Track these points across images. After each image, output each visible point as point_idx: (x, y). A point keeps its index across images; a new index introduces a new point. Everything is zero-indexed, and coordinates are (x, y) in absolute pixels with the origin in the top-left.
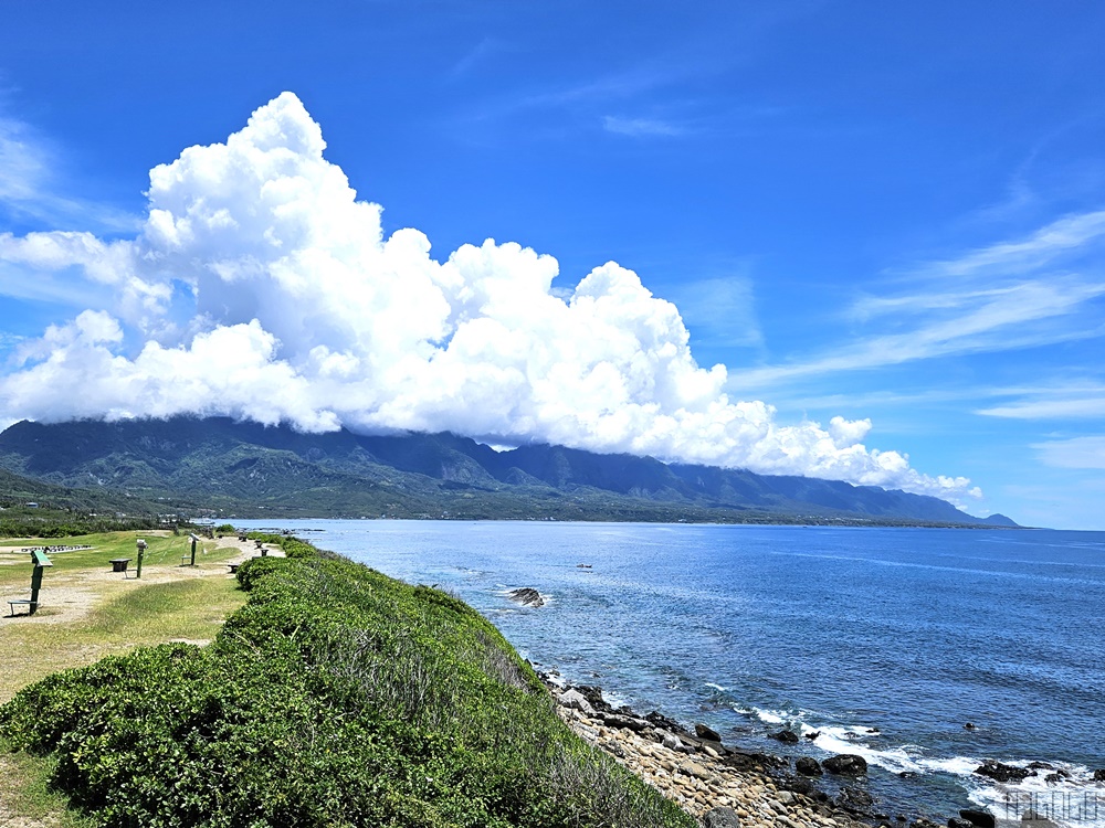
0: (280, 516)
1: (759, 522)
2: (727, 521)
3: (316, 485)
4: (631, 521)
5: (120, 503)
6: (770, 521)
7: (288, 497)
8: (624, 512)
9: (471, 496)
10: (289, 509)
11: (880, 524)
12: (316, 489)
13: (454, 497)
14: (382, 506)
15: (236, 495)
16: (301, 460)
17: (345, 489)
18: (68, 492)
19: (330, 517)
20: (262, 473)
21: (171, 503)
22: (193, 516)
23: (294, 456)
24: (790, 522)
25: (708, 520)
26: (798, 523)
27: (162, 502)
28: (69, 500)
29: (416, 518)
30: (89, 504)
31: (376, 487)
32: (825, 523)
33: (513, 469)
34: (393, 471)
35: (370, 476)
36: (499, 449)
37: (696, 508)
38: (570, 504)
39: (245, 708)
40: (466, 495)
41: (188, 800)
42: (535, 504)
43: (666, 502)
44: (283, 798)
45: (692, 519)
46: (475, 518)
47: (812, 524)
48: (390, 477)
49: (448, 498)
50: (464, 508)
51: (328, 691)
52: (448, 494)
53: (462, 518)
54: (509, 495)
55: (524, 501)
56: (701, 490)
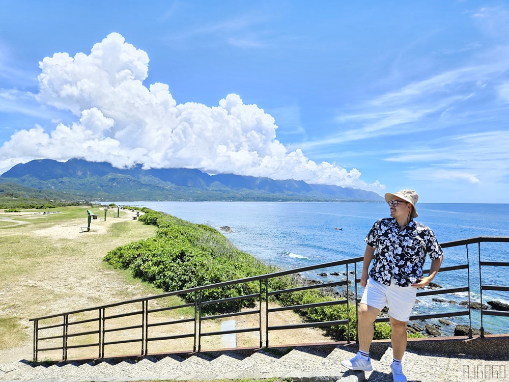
0: (126, 201)
1: (309, 201)
2: (296, 201)
3: (140, 189)
4: (261, 201)
5: (62, 196)
6: (312, 201)
7: (129, 193)
8: (258, 198)
9: (200, 192)
10: (129, 198)
11: (352, 201)
12: (139, 190)
13: (194, 193)
14: (166, 196)
15: (108, 192)
16: (133, 179)
17: (151, 190)
18: (40, 192)
19: (146, 201)
20: (118, 184)
21: (82, 196)
22: (91, 201)
23: (131, 177)
24: (320, 201)
25: (290, 200)
26: (322, 201)
27: (79, 195)
28: (41, 194)
29: (179, 201)
30: (49, 196)
31: (163, 189)
32: (332, 201)
33: (216, 182)
34: (170, 183)
35: (161, 185)
36: (211, 175)
37: (285, 196)
38: (238, 195)
39: (191, 253)
40: (199, 192)
41: (183, 277)
42: (225, 195)
43: (274, 194)
44: (213, 275)
45: (284, 200)
46: (202, 201)
47: (328, 201)
48: (168, 185)
49: (191, 193)
50: (198, 197)
51: (206, 250)
52: (191, 191)
53: (197, 201)
54: (215, 192)
55: (221, 194)
56: (287, 189)
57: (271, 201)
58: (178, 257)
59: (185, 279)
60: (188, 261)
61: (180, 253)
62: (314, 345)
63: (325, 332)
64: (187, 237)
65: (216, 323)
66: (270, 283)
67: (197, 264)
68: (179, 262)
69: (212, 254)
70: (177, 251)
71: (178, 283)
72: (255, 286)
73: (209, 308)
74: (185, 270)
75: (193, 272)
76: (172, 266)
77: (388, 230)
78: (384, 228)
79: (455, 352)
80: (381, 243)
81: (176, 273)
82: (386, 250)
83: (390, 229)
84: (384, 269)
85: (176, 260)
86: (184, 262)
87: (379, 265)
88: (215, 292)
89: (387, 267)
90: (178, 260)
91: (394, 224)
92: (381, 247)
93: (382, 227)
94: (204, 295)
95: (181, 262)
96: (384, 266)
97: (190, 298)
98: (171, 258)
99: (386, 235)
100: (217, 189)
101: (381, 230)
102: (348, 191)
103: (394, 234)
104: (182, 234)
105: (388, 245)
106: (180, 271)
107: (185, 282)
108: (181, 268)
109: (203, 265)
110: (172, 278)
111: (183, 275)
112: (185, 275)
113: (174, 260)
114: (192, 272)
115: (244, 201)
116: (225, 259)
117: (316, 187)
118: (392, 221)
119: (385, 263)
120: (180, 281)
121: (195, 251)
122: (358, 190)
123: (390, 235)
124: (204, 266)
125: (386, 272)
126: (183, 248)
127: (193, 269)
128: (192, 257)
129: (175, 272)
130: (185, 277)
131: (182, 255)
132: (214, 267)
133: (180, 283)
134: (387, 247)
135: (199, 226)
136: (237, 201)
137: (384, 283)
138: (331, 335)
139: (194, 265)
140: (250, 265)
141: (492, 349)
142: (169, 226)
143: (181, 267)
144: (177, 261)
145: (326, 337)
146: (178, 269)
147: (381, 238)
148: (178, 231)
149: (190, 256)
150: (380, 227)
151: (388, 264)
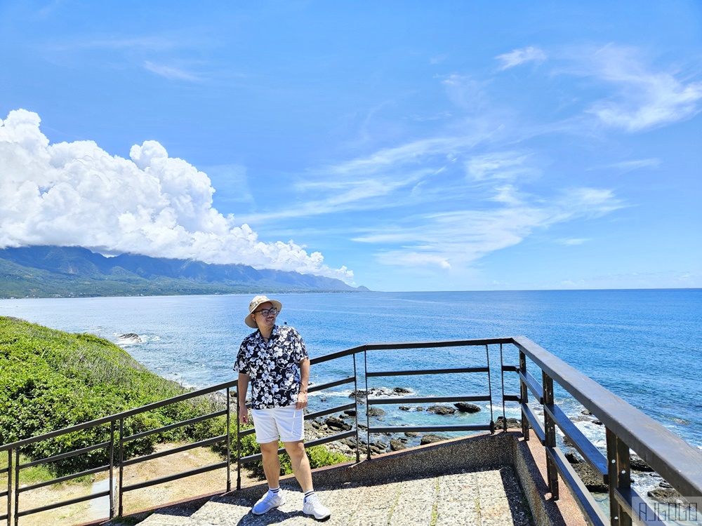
2: (241, 293)
4: (189, 294)
8: (185, 290)
9: (89, 283)
11: (314, 292)
13: (78, 284)
14: (26, 291)
24: (272, 292)
25: (231, 293)
26: (276, 293)
29: (51, 297)
31: (21, 279)
32: (289, 292)
33: (116, 267)
34: (33, 269)
35: (17, 273)
36: (107, 256)
37: (225, 287)
38: (153, 287)
39: (46, 383)
40: (86, 283)
41: (29, 423)
42: (131, 287)
43: (210, 284)
44: (81, 414)
45: (222, 292)
46: (92, 296)
47: (282, 292)
48: (31, 273)
49: (73, 285)
50: (85, 290)
51: (76, 376)
52: (73, 282)
53: (83, 296)
54: (114, 282)
55: (125, 285)
56: (227, 277)
57: (204, 294)
58: (20, 391)
59: (33, 424)
60: (40, 395)
61: (25, 385)
62: (185, 501)
63: (251, 472)
64: (45, 357)
65: (85, 485)
66: (180, 415)
67: (55, 399)
68: (22, 400)
69: (87, 381)
70: (20, 382)
71: (19, 432)
72: (154, 422)
73: (74, 464)
74: (33, 411)
75: (48, 412)
76: (10, 407)
77: (255, 348)
78: (251, 348)
79: (341, 482)
80: (253, 366)
81: (16, 417)
82: (261, 371)
83: (258, 347)
84: (264, 392)
85: (18, 396)
86: (31, 399)
87: (257, 391)
88: (83, 440)
89: (266, 389)
90: (22, 396)
91: (258, 339)
92: (254, 370)
93: (249, 347)
94: (64, 445)
95: (26, 399)
96: (262, 389)
97: (40, 454)
98: (9, 393)
99: (255, 355)
100: (117, 278)
101: (249, 351)
102: (309, 278)
103: (262, 350)
104: (37, 353)
105: (261, 364)
106: (24, 412)
107: (33, 428)
108: (25, 408)
109: (65, 401)
110: (9, 426)
111: (28, 418)
112: (32, 418)
113: (13, 397)
114: (46, 413)
115: (163, 295)
116: (109, 386)
117: (267, 273)
118: (257, 337)
119: (263, 386)
120: (23, 428)
121: (54, 379)
122: (321, 278)
123: (259, 354)
124: (67, 402)
125: (267, 395)
126: (31, 377)
127: (47, 408)
128: (47, 389)
129: (13, 415)
130: (32, 421)
131: (29, 388)
132: (85, 400)
133: (23, 432)
134: (261, 367)
135: (79, 337)
136: (152, 294)
137: (268, 407)
138: (258, 475)
139: (49, 401)
140: (152, 391)
141: (377, 472)
142: (15, 340)
143: (26, 406)
144: (20, 398)
145: (252, 480)
146: (20, 411)
147: (251, 360)
148: (29, 349)
149: (44, 388)
150: (247, 349)
151: (266, 385)
